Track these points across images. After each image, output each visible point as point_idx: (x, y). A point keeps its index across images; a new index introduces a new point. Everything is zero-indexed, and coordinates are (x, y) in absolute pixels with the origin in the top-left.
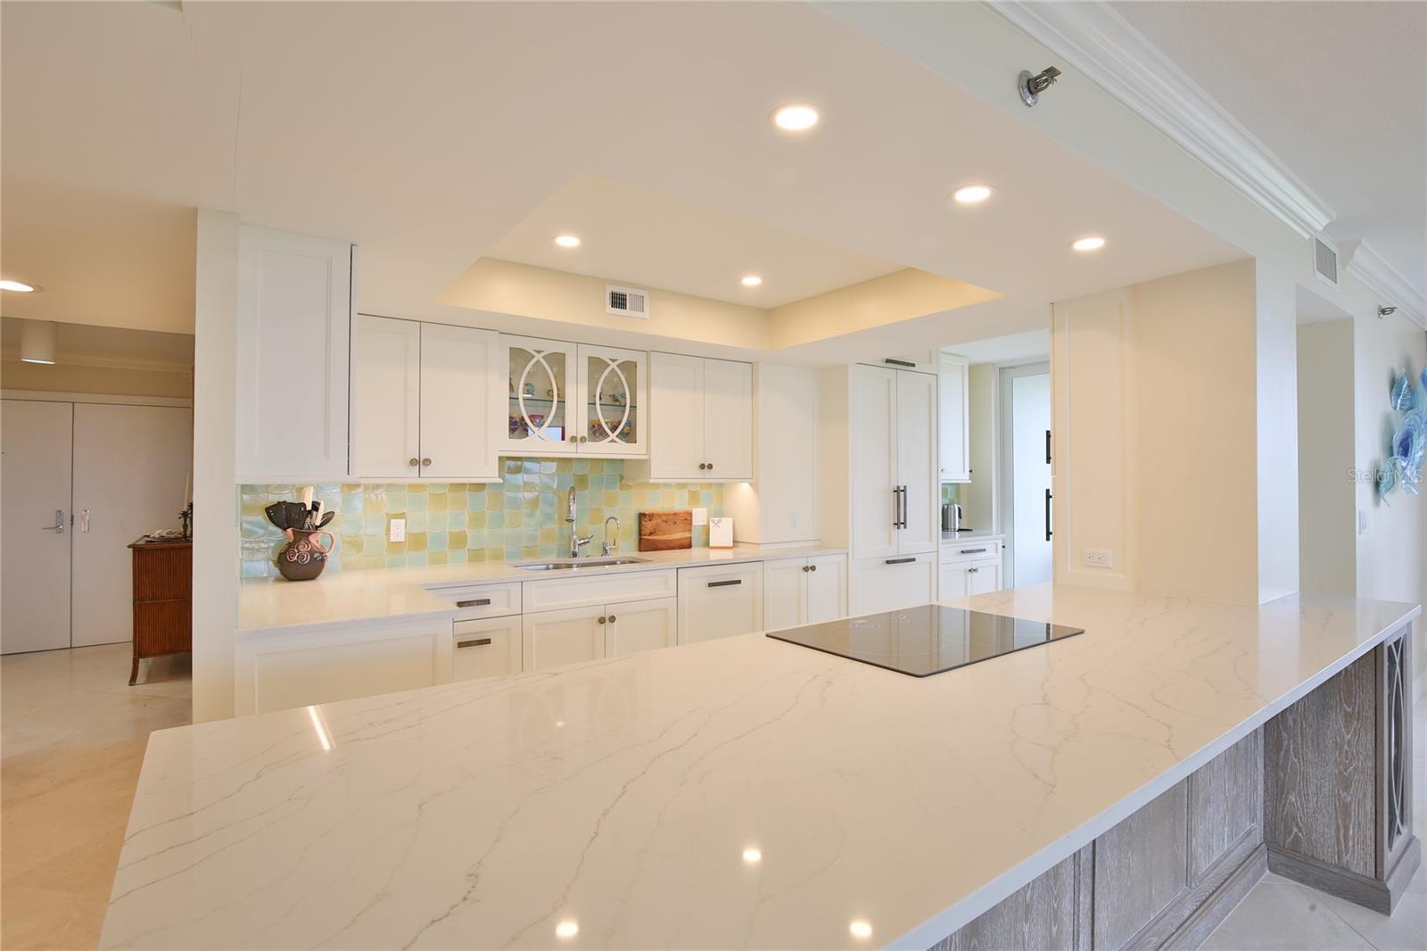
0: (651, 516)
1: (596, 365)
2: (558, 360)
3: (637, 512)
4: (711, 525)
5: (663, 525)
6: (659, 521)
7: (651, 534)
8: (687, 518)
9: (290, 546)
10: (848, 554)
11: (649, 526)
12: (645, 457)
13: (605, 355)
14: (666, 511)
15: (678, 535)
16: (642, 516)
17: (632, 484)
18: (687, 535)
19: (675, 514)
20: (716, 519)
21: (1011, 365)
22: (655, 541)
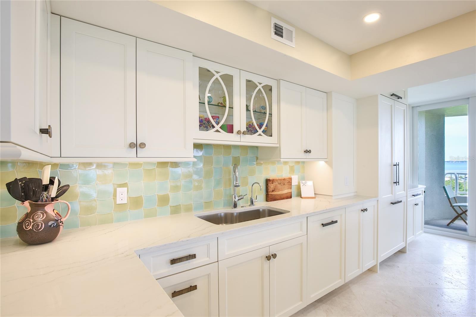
0: (273, 181)
1: (250, 85)
2: (228, 79)
3: (265, 179)
4: (301, 185)
5: (279, 185)
6: (277, 183)
7: (273, 191)
8: (289, 181)
9: (27, 216)
10: (378, 200)
11: (271, 186)
12: (278, 145)
13: (256, 79)
14: (280, 178)
15: (286, 191)
16: (268, 181)
17: (262, 162)
18: (289, 191)
19: (284, 179)
20: (304, 182)
21: (418, 105)
22: (275, 195)
